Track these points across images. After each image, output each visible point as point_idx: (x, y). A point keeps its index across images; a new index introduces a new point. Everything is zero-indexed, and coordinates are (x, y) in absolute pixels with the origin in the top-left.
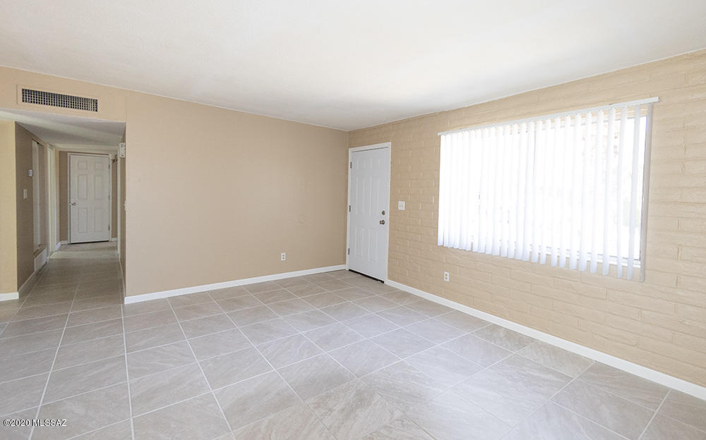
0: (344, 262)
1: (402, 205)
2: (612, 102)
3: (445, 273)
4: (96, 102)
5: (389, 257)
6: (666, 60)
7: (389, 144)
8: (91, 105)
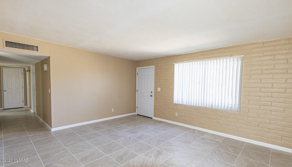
0: (135, 112)
1: (159, 89)
2: (231, 56)
3: (176, 113)
4: (37, 47)
5: (154, 109)
6: (246, 44)
7: (154, 66)
8: (35, 48)
